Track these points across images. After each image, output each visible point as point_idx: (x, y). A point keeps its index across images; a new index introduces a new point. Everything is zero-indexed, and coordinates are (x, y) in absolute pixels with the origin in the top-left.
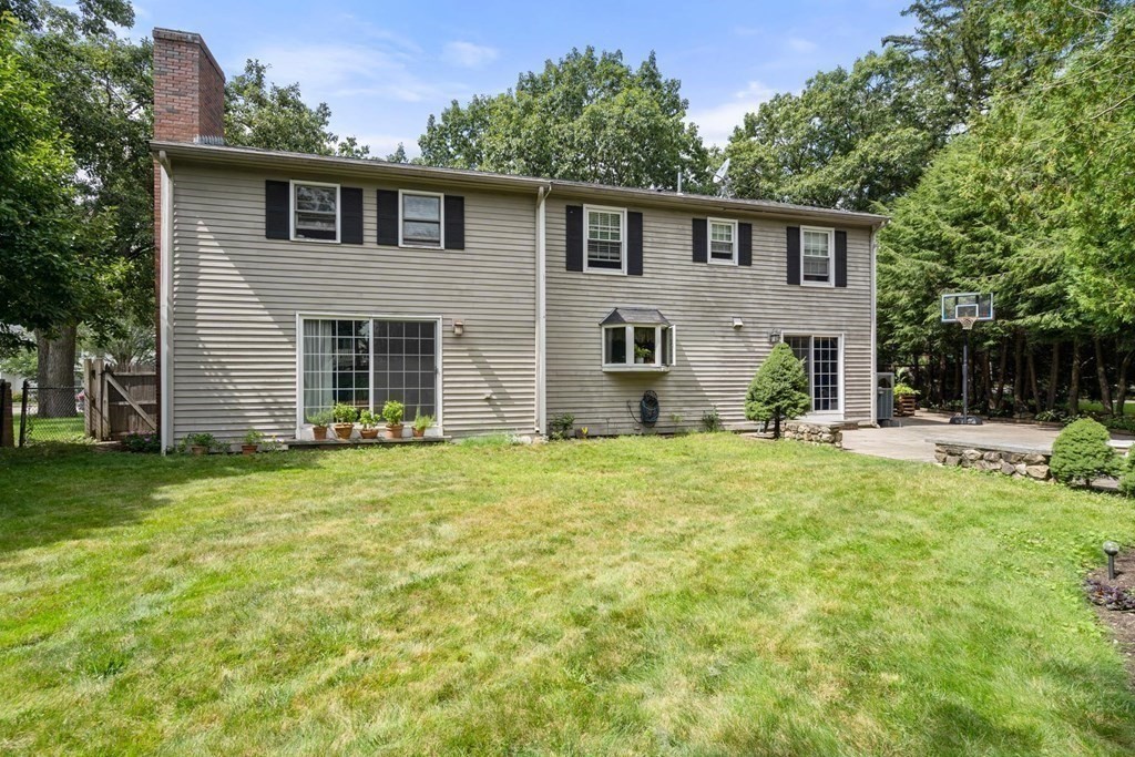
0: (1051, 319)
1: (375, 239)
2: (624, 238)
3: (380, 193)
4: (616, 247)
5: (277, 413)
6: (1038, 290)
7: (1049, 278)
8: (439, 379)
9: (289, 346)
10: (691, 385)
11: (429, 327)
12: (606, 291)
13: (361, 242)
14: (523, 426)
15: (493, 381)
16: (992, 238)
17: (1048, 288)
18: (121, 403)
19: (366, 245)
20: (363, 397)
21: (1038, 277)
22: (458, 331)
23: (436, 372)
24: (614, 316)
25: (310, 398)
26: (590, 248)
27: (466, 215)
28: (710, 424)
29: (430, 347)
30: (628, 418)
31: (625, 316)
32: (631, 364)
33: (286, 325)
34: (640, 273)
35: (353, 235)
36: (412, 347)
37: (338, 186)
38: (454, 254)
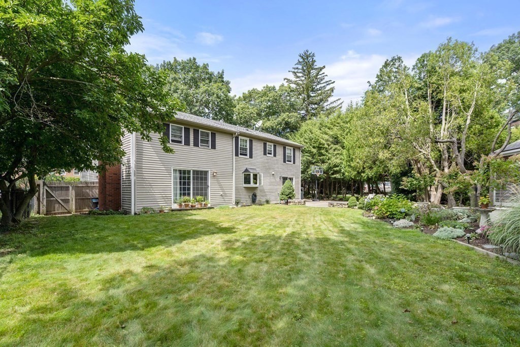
0: (338, 176)
1: (193, 144)
2: (248, 147)
3: (194, 130)
4: (246, 149)
5: (166, 200)
6: (335, 169)
7: (338, 166)
8: (209, 188)
9: (169, 178)
10: (263, 191)
11: (206, 173)
12: (245, 163)
13: (189, 145)
14: (230, 203)
15: (222, 190)
16: (326, 155)
17: (338, 168)
18: (52, 199)
19: (190, 146)
20: (189, 194)
21: (336, 166)
22: (215, 174)
23: (208, 186)
24: (246, 170)
25: (175, 195)
26: (240, 149)
27: (216, 139)
28: (267, 202)
29: (206, 179)
30: (249, 201)
31: (250, 170)
32: (252, 185)
33: (168, 170)
34: (252, 158)
35: (187, 143)
36: (202, 179)
37: (183, 127)
38: (213, 150)
